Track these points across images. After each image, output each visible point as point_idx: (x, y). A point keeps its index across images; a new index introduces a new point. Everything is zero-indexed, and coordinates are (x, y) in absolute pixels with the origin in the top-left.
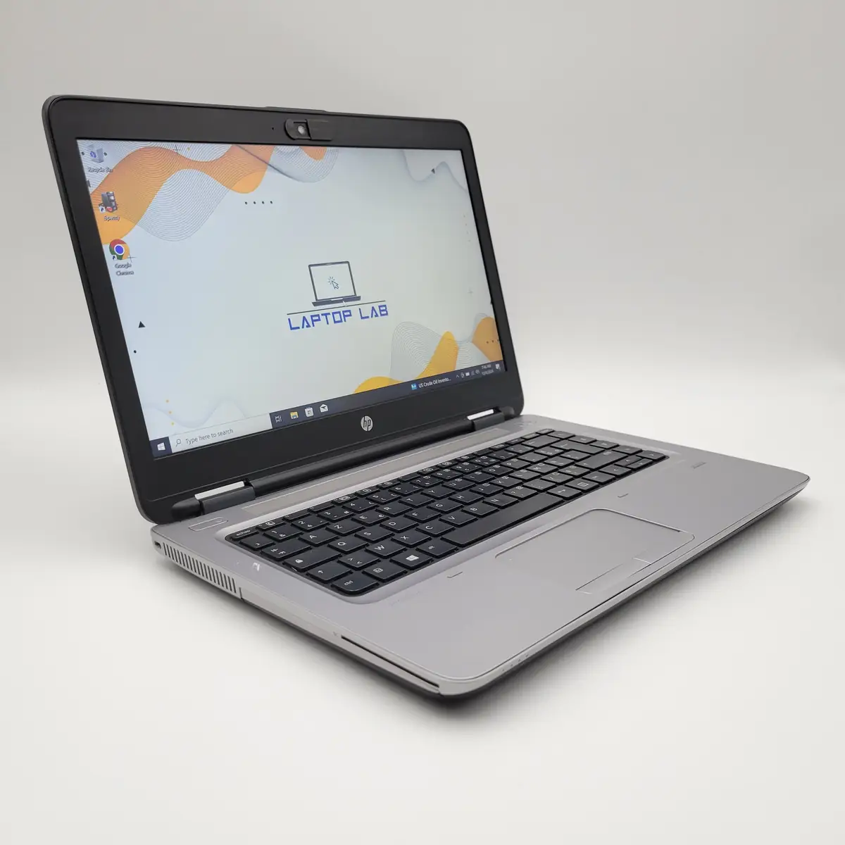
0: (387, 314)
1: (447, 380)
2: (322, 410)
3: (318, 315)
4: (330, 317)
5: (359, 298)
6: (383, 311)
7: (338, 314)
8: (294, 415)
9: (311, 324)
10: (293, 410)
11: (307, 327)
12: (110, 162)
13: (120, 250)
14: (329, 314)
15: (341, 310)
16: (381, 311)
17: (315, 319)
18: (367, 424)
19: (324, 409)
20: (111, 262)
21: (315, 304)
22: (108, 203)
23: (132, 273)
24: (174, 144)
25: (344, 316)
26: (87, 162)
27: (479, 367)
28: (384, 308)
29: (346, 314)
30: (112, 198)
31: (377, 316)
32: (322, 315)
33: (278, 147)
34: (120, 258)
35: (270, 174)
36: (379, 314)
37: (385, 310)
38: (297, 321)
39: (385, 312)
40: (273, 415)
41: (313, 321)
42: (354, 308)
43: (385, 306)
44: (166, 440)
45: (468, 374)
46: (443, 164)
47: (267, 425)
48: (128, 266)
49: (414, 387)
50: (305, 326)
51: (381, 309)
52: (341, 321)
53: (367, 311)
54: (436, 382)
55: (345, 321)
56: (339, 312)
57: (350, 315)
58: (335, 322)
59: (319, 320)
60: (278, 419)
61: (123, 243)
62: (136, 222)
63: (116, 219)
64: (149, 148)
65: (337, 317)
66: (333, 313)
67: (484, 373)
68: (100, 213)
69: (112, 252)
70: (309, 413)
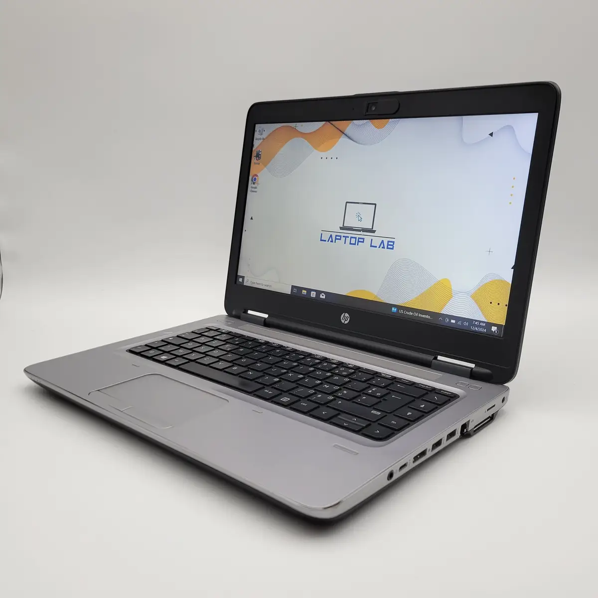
0: (393, 249)
1: (427, 317)
2: (321, 297)
3: (341, 236)
4: (348, 240)
5: (374, 232)
6: (391, 245)
7: (355, 239)
8: (304, 292)
9: (334, 241)
10: (305, 289)
11: (331, 241)
12: (265, 135)
13: (255, 179)
14: (348, 237)
15: (358, 236)
16: (388, 245)
17: (338, 238)
18: (345, 318)
19: (323, 296)
20: (250, 185)
21: (341, 228)
22: (258, 156)
23: (256, 192)
24: (295, 123)
25: (359, 241)
26: (257, 135)
27: (470, 321)
28: (392, 244)
29: (360, 240)
30: (260, 153)
31: (384, 247)
32: (343, 237)
33: (355, 121)
34: (254, 183)
35: (343, 140)
36: (386, 247)
37: (393, 245)
38: (326, 236)
39: (392, 247)
40: (293, 287)
41: (336, 239)
42: (368, 238)
43: (393, 242)
44: (243, 277)
45: (453, 321)
46: (510, 128)
47: (288, 291)
48: (256, 188)
49: (394, 310)
50: (330, 241)
51: (390, 243)
52: (355, 244)
53: (377, 242)
54: (417, 315)
55: (358, 245)
56: (356, 238)
57: (363, 242)
58: (350, 244)
59: (340, 239)
60: (295, 291)
61: (257, 176)
62: (265, 166)
63: (259, 164)
64: (285, 126)
65: (353, 241)
66: (351, 237)
67: (473, 328)
68: (254, 160)
69: (252, 181)
70: (313, 295)
